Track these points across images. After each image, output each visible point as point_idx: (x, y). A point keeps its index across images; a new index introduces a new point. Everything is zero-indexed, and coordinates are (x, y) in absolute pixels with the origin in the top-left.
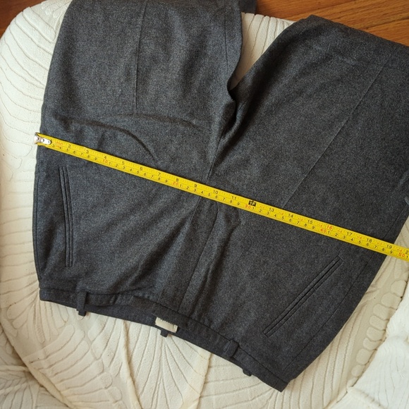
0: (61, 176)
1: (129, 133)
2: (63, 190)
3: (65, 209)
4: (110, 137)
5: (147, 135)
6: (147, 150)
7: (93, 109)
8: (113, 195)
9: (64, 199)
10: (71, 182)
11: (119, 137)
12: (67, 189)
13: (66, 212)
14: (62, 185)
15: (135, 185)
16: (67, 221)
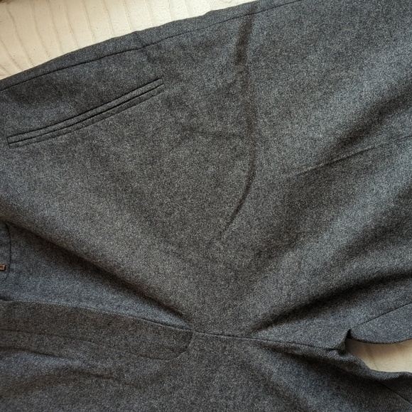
0: (149, 86)
1: (251, 177)
2: (128, 96)
3: (99, 109)
4: (235, 148)
5: (257, 211)
6: (233, 218)
7: (276, 99)
8: (145, 183)
9: (114, 103)
10: (144, 105)
11: (239, 163)
12: (131, 103)
13: (94, 111)
14: (134, 93)
15: (170, 214)
16: (81, 117)
